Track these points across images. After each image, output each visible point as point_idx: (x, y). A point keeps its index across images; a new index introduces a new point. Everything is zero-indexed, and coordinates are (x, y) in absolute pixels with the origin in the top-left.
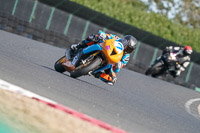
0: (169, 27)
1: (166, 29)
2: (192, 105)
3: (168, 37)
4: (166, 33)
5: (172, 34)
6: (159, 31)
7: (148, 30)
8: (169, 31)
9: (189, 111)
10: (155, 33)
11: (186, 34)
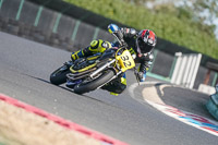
0: (111, 5)
1: (107, 7)
2: (136, 89)
3: (110, 15)
4: (108, 11)
5: (115, 11)
6: (100, 9)
7: (88, 8)
8: (111, 9)
9: (133, 96)
10: (96, 11)
11: (129, 11)
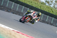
1: (51, 10)
4: (51, 11)
5: (52, 12)
11: (56, 11)
